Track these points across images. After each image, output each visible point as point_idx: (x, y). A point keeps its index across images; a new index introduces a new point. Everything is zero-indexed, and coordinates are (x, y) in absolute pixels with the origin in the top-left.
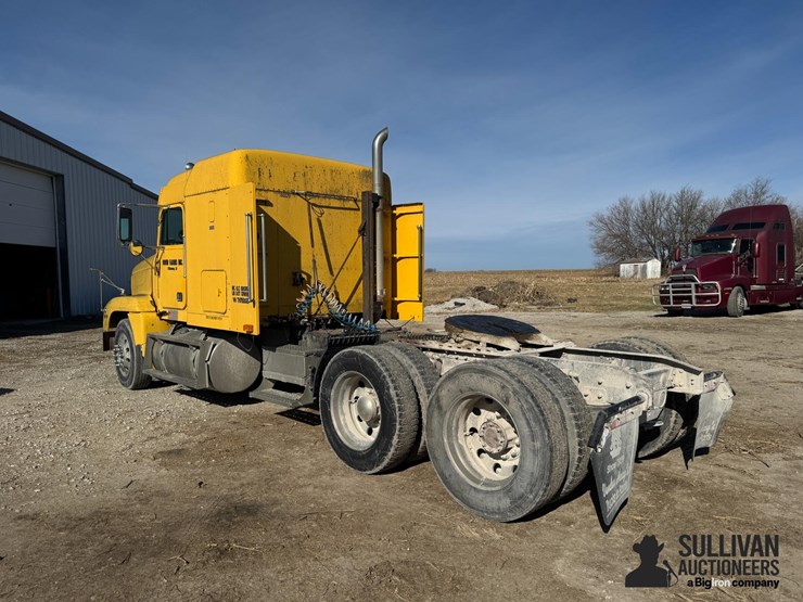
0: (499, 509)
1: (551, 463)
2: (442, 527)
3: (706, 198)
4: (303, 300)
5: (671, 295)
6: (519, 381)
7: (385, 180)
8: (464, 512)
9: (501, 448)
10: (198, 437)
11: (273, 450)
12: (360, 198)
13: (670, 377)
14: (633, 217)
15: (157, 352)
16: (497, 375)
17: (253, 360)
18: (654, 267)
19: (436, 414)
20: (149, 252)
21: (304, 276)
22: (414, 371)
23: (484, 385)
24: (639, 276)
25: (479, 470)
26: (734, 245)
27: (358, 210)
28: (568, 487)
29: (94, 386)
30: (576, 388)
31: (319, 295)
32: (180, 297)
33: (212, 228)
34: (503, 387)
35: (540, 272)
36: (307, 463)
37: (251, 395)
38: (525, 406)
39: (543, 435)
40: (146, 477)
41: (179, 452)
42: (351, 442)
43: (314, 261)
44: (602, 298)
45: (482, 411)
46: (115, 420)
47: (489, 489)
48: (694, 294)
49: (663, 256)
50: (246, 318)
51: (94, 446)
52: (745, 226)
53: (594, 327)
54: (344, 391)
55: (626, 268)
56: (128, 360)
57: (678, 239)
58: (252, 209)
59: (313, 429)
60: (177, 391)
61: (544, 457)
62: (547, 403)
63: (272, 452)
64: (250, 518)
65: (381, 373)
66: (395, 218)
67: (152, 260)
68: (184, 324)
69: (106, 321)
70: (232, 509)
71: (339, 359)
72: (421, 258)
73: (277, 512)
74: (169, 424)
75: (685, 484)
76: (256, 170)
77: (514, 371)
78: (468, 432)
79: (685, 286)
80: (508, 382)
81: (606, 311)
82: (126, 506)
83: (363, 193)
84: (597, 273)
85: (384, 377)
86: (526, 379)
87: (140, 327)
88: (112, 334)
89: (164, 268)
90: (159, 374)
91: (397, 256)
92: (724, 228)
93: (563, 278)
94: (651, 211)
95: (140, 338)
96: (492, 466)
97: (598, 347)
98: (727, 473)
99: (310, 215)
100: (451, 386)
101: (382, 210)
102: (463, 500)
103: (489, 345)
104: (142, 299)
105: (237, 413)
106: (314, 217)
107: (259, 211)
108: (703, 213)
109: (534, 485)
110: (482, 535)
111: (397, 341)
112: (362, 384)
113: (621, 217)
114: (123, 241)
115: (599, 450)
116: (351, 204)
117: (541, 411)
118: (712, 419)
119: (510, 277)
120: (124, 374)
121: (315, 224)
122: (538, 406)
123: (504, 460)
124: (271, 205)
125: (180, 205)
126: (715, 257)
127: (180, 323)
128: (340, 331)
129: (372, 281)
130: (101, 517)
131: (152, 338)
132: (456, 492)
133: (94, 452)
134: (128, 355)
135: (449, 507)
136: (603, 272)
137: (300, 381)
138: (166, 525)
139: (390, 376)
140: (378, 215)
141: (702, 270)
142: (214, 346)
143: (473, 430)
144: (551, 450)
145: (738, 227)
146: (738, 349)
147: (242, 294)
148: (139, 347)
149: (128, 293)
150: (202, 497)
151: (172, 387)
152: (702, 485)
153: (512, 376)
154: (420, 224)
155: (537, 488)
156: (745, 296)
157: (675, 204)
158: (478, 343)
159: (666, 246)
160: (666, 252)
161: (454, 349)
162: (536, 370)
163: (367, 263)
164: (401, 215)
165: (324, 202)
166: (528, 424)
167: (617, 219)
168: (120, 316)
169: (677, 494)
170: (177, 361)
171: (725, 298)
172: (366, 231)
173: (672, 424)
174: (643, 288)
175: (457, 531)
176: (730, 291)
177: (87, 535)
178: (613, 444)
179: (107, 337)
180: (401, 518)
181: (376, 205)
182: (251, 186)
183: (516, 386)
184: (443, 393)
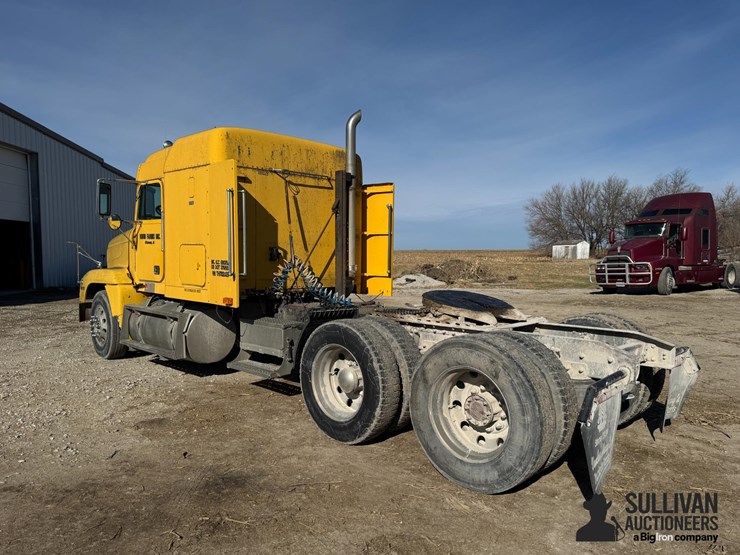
0: (486, 481)
1: (541, 437)
2: (430, 499)
3: (631, 186)
4: (280, 274)
5: (607, 274)
6: (509, 356)
7: (357, 161)
8: (450, 483)
9: (487, 421)
10: (178, 407)
11: (252, 420)
12: (334, 177)
13: (643, 352)
14: (565, 204)
15: (134, 323)
16: (486, 350)
17: (229, 332)
18: (583, 248)
19: (421, 387)
20: (126, 226)
21: (280, 251)
22: (395, 344)
23: (472, 359)
24: (569, 257)
25: (463, 443)
26: (663, 229)
27: (332, 188)
28: (553, 459)
29: (70, 356)
30: (560, 362)
31: (296, 269)
32: (157, 270)
33: (191, 203)
34: (493, 362)
35: (479, 251)
36: (288, 433)
37: (229, 365)
38: (516, 381)
39: (533, 409)
40: (130, 447)
41: (160, 422)
42: (332, 413)
43: (291, 238)
44: (539, 276)
45: (466, 384)
46: (94, 389)
47: (476, 461)
48: (627, 273)
49: (591, 239)
50: (226, 291)
51: (75, 416)
52: (675, 212)
53: (537, 303)
54: (325, 364)
55: (558, 250)
56: (105, 330)
57: (605, 223)
58: (233, 185)
59: (289, 399)
60: (152, 361)
61: (534, 432)
62: (536, 378)
63: (251, 423)
64: (239, 490)
65: (364, 346)
66: (365, 197)
67: (130, 234)
68: (162, 297)
69: (83, 293)
70: (220, 481)
71: (321, 332)
72: (390, 236)
73: (265, 484)
74: (148, 394)
75: (656, 455)
76: (236, 148)
77: (503, 346)
78: (451, 405)
79: (619, 266)
80: (497, 356)
81: (544, 288)
82: (113, 477)
83: (337, 173)
84: (532, 253)
85: (368, 350)
86: (514, 353)
87: (117, 299)
88: (88, 305)
89: (141, 242)
90: (136, 344)
91: (367, 233)
92: (654, 213)
93: (501, 257)
94: (581, 197)
95: (117, 310)
96: (476, 439)
97: (569, 322)
98: (693, 444)
99: (287, 192)
100: (438, 359)
101: (355, 189)
102: (448, 472)
103: (467, 320)
104: (119, 272)
105: (213, 383)
106: (291, 195)
107: (240, 188)
108: (627, 200)
109: (523, 459)
110: (471, 507)
111: (374, 315)
112: (342, 357)
113: (554, 202)
114: (102, 215)
115: (589, 425)
116: (325, 183)
117: (531, 386)
118: (678, 392)
119: (453, 256)
120: (100, 344)
121: (291, 201)
122: (529, 381)
123: (488, 432)
124: (250, 182)
125: (158, 181)
126: (647, 240)
127: (156, 295)
128: (316, 305)
129: (344, 257)
130: (88, 489)
131: (129, 310)
132: (442, 464)
133: (75, 421)
134: (104, 326)
135: (433, 478)
136: (537, 253)
137: (279, 353)
138: (154, 498)
139: (373, 349)
140: (351, 194)
141: (635, 251)
142: (192, 318)
143: (457, 403)
144: (542, 425)
145: (667, 212)
146: (674, 324)
147: (221, 268)
148: (116, 318)
149: (104, 267)
150: (189, 468)
151: (147, 357)
152: (673, 456)
153: (502, 351)
154: (390, 203)
155: (526, 461)
156: (674, 276)
157: (603, 191)
158: (457, 317)
159: (594, 230)
160: (595, 235)
161: (433, 323)
162: (522, 345)
163: (340, 240)
164: (372, 194)
165: (300, 180)
166: (519, 398)
167: (550, 205)
168: (96, 288)
169: (651, 464)
170: (154, 332)
171: (656, 277)
172: (339, 209)
173: (641, 397)
174: (574, 267)
175: (446, 503)
176: (660, 271)
177: (75, 508)
178: (600, 418)
179: (83, 308)
180: (389, 490)
181: (349, 184)
182: (232, 163)
183: (506, 361)
184: (429, 366)
